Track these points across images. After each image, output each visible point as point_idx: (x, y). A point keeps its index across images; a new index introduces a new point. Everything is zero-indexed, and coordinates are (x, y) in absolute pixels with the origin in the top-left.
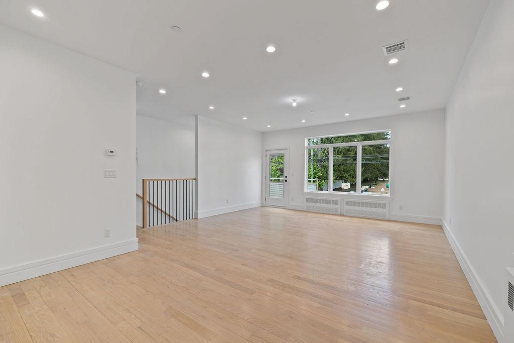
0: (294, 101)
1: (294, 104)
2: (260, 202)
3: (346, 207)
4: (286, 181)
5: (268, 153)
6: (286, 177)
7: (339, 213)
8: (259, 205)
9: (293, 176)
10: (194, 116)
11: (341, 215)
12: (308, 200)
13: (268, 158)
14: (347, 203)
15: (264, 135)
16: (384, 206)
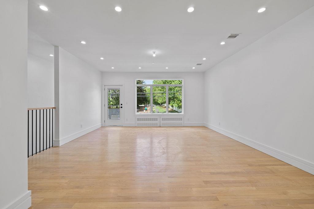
0: (154, 53)
1: (154, 55)
2: (101, 124)
3: (162, 122)
4: (122, 107)
5: (107, 88)
6: (122, 105)
7: (158, 126)
8: (100, 126)
9: (127, 104)
10: (54, 47)
11: (160, 127)
12: (138, 119)
13: (107, 90)
14: (163, 119)
15: (103, 74)
16: (181, 119)
